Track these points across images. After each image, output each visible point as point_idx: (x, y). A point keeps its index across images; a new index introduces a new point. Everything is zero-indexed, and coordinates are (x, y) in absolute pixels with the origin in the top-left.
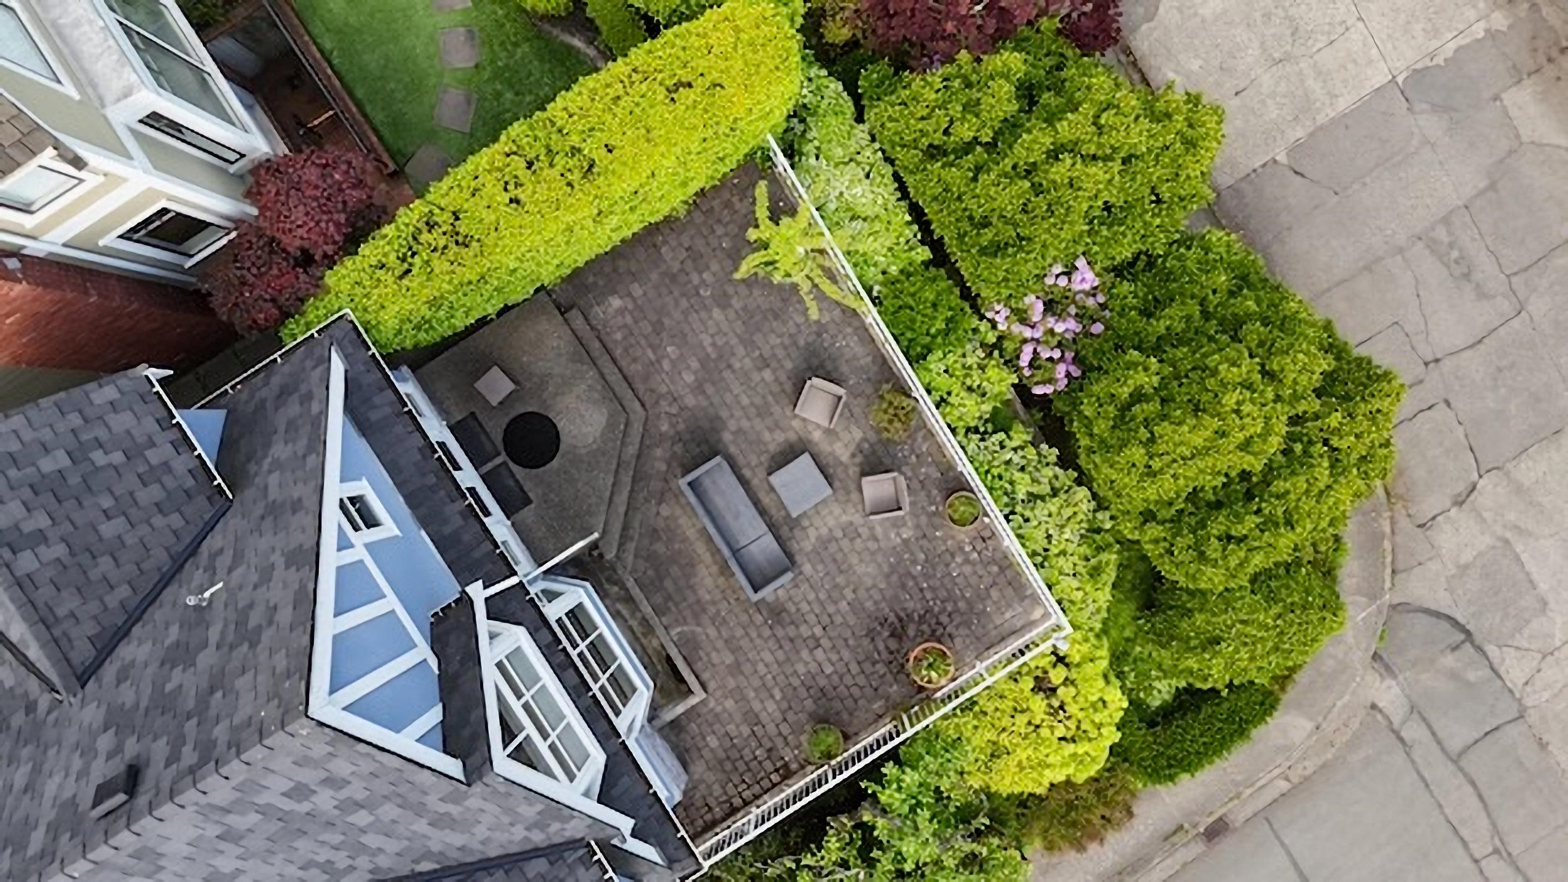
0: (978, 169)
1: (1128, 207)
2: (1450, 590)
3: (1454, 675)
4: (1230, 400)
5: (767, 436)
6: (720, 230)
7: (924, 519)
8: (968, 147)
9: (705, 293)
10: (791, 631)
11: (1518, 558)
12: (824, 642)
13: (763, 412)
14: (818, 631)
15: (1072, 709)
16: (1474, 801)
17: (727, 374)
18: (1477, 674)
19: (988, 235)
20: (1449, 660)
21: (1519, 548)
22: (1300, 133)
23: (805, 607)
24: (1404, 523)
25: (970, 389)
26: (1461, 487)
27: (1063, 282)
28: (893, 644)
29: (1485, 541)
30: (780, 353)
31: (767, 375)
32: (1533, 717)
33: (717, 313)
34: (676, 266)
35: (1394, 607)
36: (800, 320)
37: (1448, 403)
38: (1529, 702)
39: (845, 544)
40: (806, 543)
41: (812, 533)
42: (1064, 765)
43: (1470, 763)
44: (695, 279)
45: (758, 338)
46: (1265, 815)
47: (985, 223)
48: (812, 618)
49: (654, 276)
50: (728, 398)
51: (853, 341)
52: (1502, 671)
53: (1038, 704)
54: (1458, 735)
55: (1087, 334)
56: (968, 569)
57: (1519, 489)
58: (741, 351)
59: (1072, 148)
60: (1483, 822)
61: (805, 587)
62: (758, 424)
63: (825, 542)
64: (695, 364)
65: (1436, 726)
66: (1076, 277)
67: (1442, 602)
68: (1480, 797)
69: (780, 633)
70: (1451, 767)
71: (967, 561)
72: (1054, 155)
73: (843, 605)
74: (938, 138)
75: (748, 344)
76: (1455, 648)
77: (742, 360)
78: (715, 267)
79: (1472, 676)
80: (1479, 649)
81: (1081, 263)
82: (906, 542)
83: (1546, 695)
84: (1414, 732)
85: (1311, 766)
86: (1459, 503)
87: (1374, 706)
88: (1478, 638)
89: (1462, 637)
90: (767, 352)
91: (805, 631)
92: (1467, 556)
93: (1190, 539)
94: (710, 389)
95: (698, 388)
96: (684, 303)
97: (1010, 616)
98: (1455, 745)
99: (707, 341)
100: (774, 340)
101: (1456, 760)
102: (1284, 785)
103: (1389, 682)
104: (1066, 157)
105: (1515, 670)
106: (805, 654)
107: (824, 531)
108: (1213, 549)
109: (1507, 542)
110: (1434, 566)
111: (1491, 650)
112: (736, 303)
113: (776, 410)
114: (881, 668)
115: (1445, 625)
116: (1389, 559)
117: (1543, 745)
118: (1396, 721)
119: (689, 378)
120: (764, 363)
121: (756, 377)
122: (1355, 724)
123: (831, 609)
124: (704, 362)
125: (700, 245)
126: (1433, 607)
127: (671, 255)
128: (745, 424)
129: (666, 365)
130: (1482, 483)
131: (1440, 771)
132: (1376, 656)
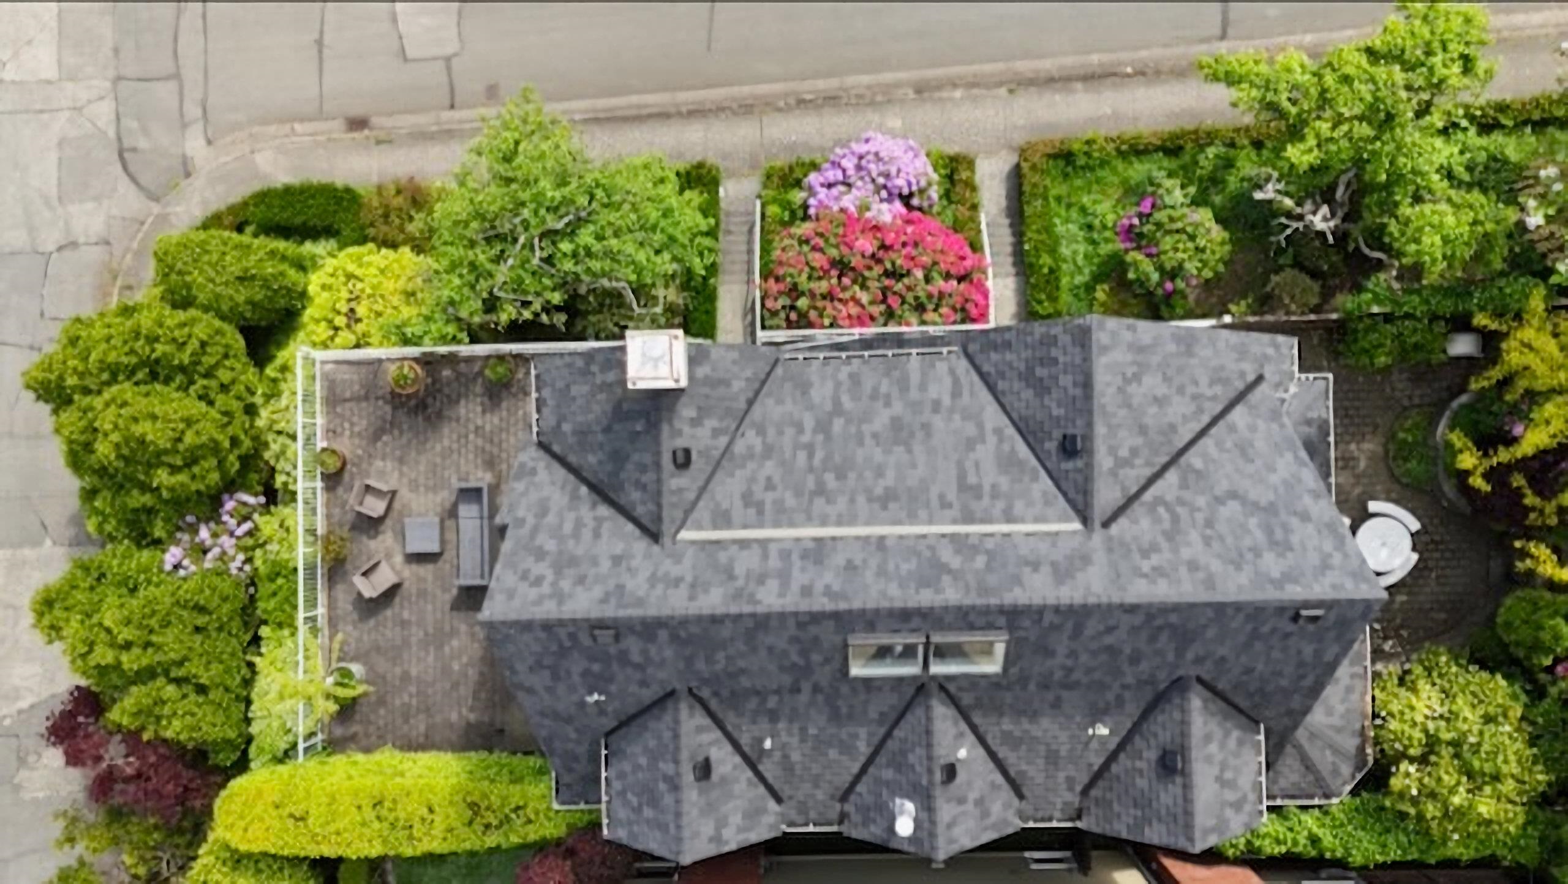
0: (180, 664)
1: (119, 585)
2: (114, 189)
3: (145, 131)
4: (115, 437)
5: (430, 578)
6: (381, 723)
7: (364, 466)
8: (178, 681)
9: (413, 689)
10: (488, 447)
11: (60, 185)
12: (472, 427)
13: (422, 594)
14: (471, 437)
15: (345, 295)
16: (182, 41)
17: (431, 630)
18: (133, 124)
19: (201, 620)
20: (143, 144)
21: (54, 191)
22: (28, 552)
23: (471, 456)
24: (117, 251)
25: (288, 530)
26: (67, 253)
27: (186, 562)
28: (430, 400)
29: (73, 209)
30: (390, 624)
31: (406, 615)
32: (111, 73)
33: (414, 672)
34: (422, 717)
35: (157, 200)
36: (365, 637)
37: (42, 315)
38: (108, 84)
39: (422, 480)
40: (445, 497)
41: (438, 499)
42: (369, 264)
43: (169, 67)
44: (414, 702)
45: (398, 642)
46: (320, 115)
47: (198, 629)
48: (471, 447)
49: (438, 719)
50: (439, 615)
51: (340, 604)
52: (113, 116)
53: (361, 311)
54: (166, 91)
55: (199, 520)
56: (355, 419)
57: (31, 230)
58: (414, 640)
59: (112, 645)
60: (183, 23)
61: (463, 469)
62: (430, 587)
63: (434, 489)
64: (447, 649)
65: (175, 104)
66: (174, 561)
67: (124, 184)
68: (176, 40)
69: (495, 451)
70: (183, 71)
71: (352, 424)
72: (127, 646)
73: (446, 442)
74: (193, 697)
75: (406, 643)
76: (134, 150)
77: (416, 634)
78: (398, 702)
79: (135, 125)
80: (119, 139)
81: (168, 567)
82: (383, 459)
83: (95, 82)
84: (193, 111)
85: (272, 129)
86: (74, 245)
87: (209, 142)
88: (115, 145)
89: (126, 155)
90: (398, 629)
91: (480, 442)
92: (90, 206)
93: (204, 359)
94: (447, 628)
95: (454, 632)
96: (430, 691)
97: (346, 375)
98: (172, 85)
99: (431, 659)
100: (389, 633)
101: (177, 76)
102: (298, 127)
103: (189, 153)
104: (120, 639)
105: (104, 112)
106: (488, 428)
107: (430, 495)
108: (194, 345)
109: (60, 199)
110: (115, 212)
111: (112, 133)
112: (398, 670)
113: (414, 591)
114: (446, 390)
115: (132, 168)
116: (140, 235)
117: (116, 51)
118: (200, 126)
119: (455, 643)
120: (404, 624)
121: (414, 619)
122: (228, 139)
123: (455, 446)
124: (440, 647)
125: (399, 721)
126: (133, 187)
127: (419, 726)
128: (439, 592)
129: (465, 659)
130: (51, 247)
131: (192, 74)
132: (188, 175)
